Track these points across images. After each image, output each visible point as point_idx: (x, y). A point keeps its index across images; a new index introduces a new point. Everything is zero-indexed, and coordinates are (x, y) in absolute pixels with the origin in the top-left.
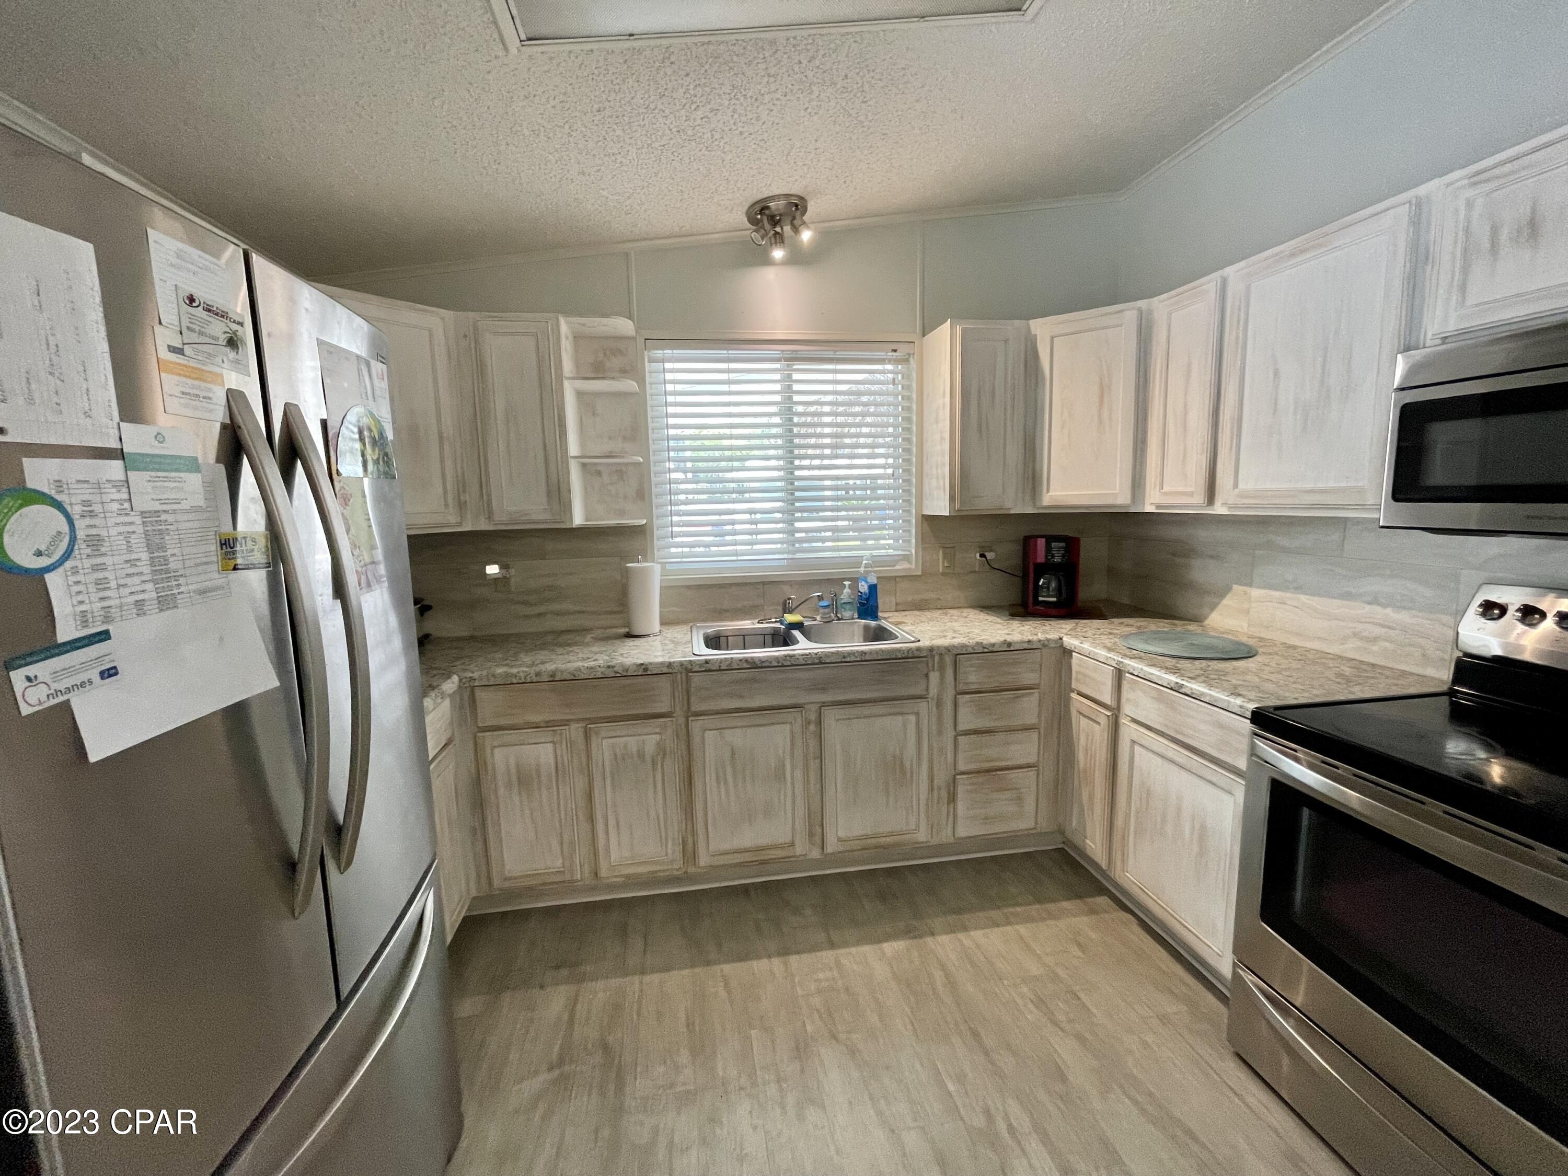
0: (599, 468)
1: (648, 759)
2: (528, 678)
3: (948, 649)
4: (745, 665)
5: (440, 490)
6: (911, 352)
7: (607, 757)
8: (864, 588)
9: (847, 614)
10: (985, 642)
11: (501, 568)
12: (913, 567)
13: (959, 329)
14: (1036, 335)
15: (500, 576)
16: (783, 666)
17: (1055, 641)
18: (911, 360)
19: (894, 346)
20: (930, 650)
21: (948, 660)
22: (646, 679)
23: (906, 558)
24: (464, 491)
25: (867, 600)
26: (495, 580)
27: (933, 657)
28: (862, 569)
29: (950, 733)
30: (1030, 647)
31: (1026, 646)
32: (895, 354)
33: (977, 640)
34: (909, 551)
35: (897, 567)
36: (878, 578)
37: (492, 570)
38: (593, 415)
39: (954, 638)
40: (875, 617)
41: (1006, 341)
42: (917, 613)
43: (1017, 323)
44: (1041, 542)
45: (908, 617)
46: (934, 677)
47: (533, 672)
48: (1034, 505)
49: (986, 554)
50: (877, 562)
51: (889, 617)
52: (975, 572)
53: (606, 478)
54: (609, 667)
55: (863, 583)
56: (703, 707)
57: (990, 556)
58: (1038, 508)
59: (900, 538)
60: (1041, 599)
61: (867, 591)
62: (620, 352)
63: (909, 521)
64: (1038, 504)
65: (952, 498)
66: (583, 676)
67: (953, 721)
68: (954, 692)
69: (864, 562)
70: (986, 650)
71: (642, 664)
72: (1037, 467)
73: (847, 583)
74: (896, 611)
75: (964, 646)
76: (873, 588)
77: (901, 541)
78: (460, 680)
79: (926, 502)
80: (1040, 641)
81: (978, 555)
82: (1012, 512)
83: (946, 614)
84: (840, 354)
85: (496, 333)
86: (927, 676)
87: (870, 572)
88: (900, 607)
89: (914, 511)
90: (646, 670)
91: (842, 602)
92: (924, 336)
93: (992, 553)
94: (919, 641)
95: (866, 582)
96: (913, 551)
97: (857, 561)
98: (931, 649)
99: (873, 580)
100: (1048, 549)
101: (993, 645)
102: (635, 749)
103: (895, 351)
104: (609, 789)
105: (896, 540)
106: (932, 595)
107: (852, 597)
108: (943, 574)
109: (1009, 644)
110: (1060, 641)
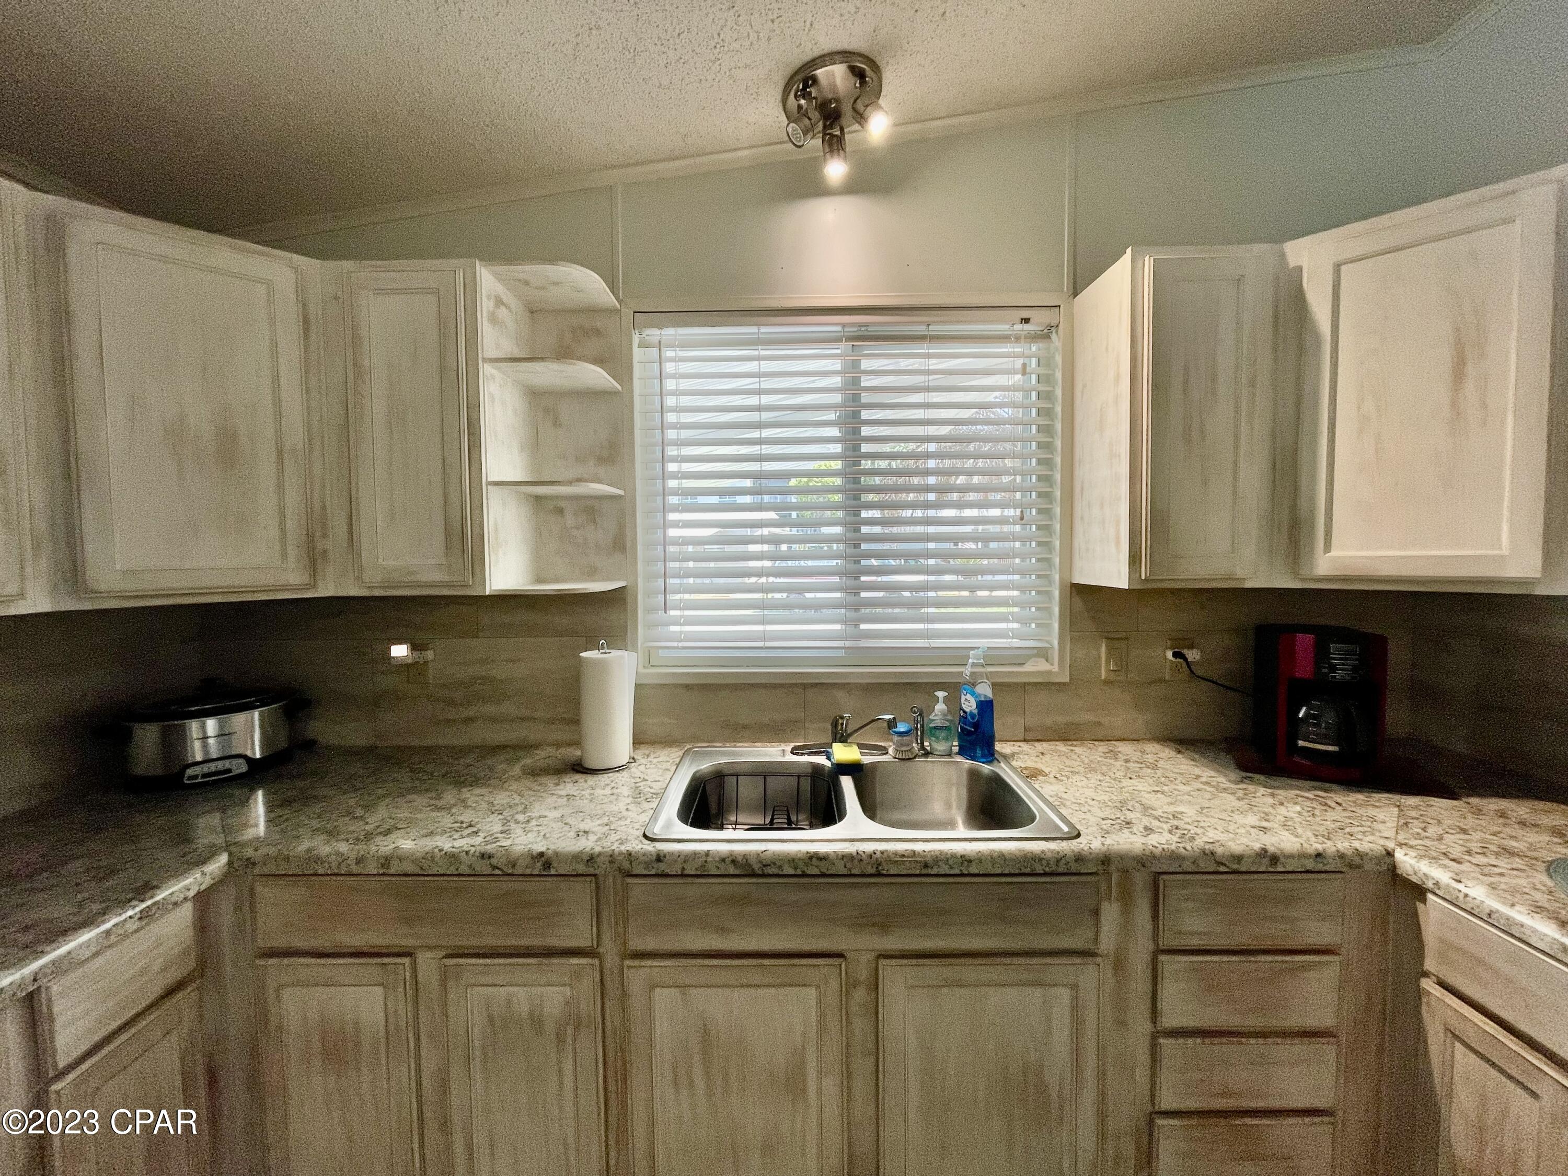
0: (562, 504)
1: (550, 1027)
2: (343, 866)
3: (1143, 861)
4: (732, 871)
5: (274, 532)
6: (1054, 323)
7: (478, 1021)
8: (969, 704)
9: (941, 747)
10: (1219, 850)
11: (414, 647)
12: (1055, 668)
13: (1148, 262)
14: (1300, 269)
15: (410, 661)
16: (804, 875)
17: (1378, 860)
18: (1054, 336)
19: (1025, 314)
20: (1103, 863)
21: (1140, 880)
22: (548, 883)
23: (1043, 654)
24: (325, 536)
25: (976, 725)
26: (403, 667)
27: (1108, 874)
28: (967, 671)
29: (1141, 1027)
30: (1320, 867)
31: (1310, 864)
32: (1026, 327)
33: (1199, 843)
34: (1047, 642)
35: (1028, 668)
36: (994, 685)
37: (399, 651)
38: (555, 425)
39: (1148, 830)
40: (990, 755)
41: (1239, 280)
42: (1061, 747)
43: (1258, 248)
44: (1305, 640)
45: (1047, 758)
46: (1110, 912)
47: (353, 855)
48: (1296, 575)
49: (1185, 651)
50: (993, 657)
51: (1013, 755)
52: (1161, 680)
53: (570, 520)
54: (482, 856)
55: (969, 697)
56: (651, 943)
57: (1193, 655)
58: (1303, 580)
59: (1033, 620)
60: (1301, 743)
61: (976, 712)
62: (598, 333)
63: (1048, 593)
64: (1304, 572)
65: (1134, 559)
66: (435, 870)
67: (1148, 1004)
68: (1151, 946)
69: (970, 661)
70: (1222, 869)
71: (542, 854)
72: (1303, 503)
73: (941, 694)
74: (1025, 740)
75: (1174, 856)
76: (986, 707)
77: (1033, 625)
78: (230, 863)
79: (1078, 563)
80: (1342, 856)
81: (1169, 654)
82: (1249, 585)
83: (1115, 755)
84: (935, 329)
85: (379, 291)
86: (1096, 913)
87: (981, 675)
88: (1030, 736)
89: (1057, 577)
90: (547, 865)
91: (931, 725)
92: (1075, 294)
93: (1195, 651)
94: (1079, 835)
95: (973, 694)
96: (1056, 643)
97: (959, 656)
98: (1106, 860)
99: (985, 690)
100: (1321, 653)
101: (1239, 858)
102: (525, 1009)
103: (1026, 321)
104: (478, 1076)
105: (1024, 622)
106: (1089, 717)
107: (949, 717)
108: (1107, 682)
109: (1274, 859)
110: (1388, 860)
